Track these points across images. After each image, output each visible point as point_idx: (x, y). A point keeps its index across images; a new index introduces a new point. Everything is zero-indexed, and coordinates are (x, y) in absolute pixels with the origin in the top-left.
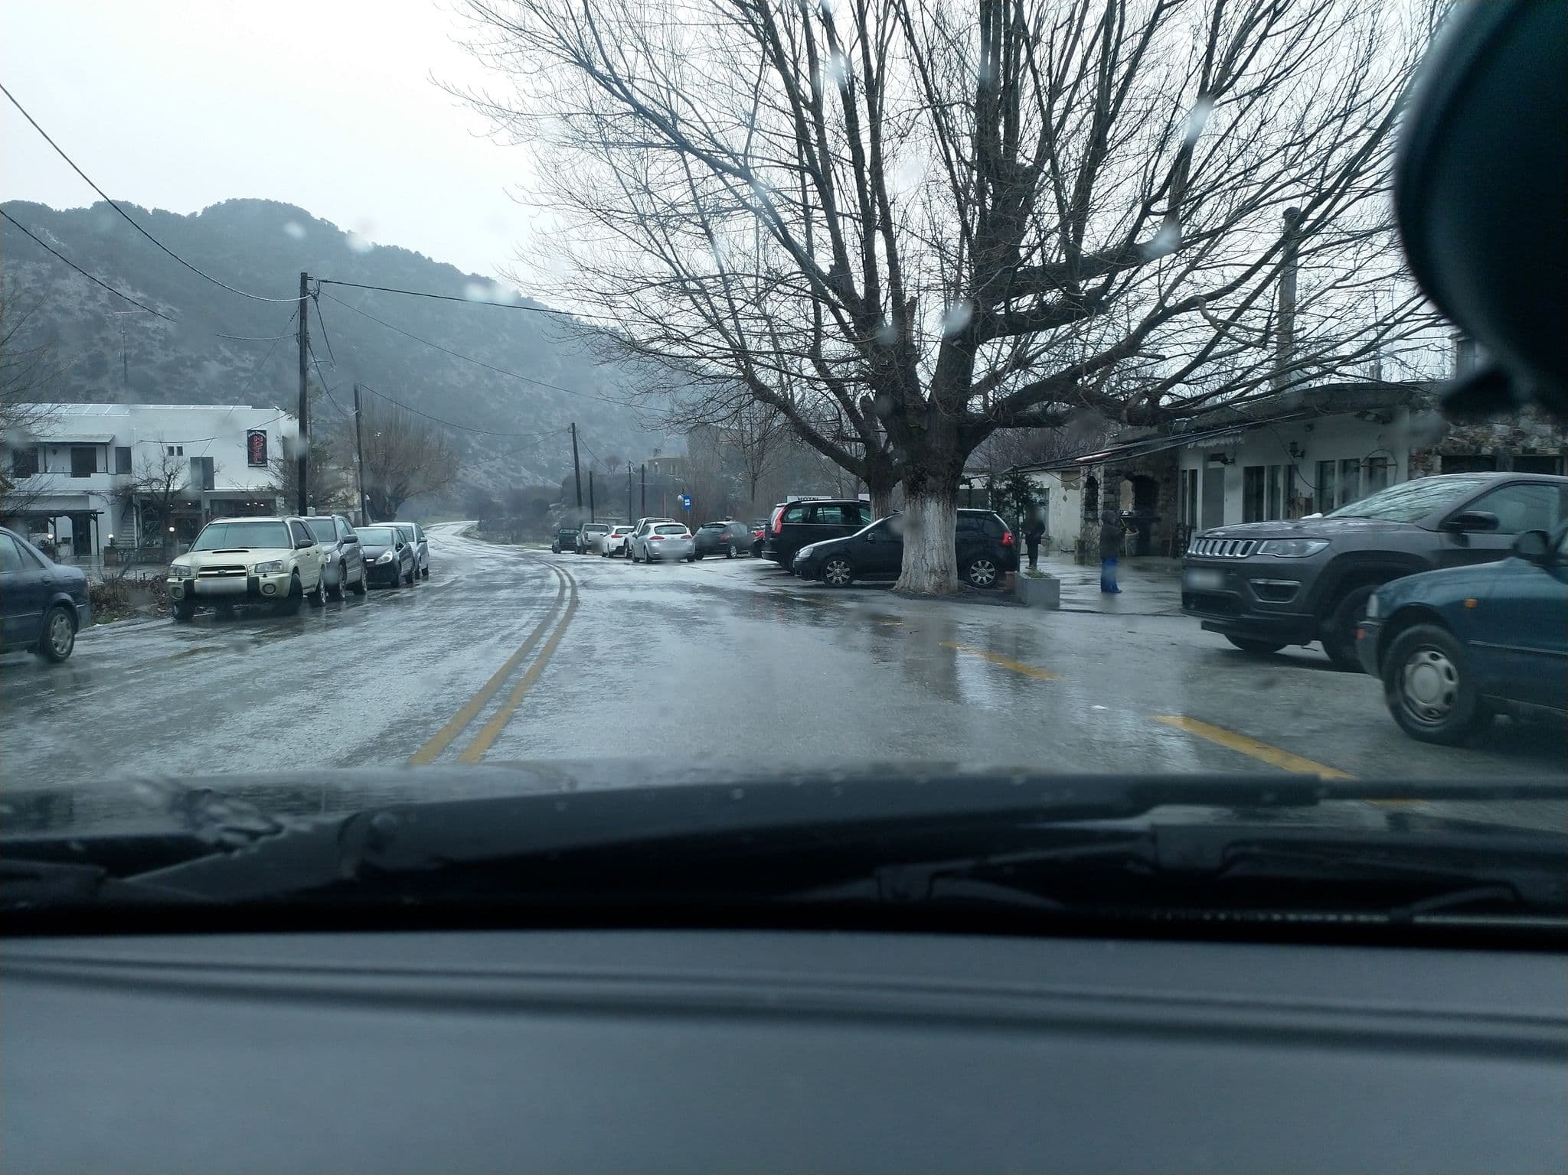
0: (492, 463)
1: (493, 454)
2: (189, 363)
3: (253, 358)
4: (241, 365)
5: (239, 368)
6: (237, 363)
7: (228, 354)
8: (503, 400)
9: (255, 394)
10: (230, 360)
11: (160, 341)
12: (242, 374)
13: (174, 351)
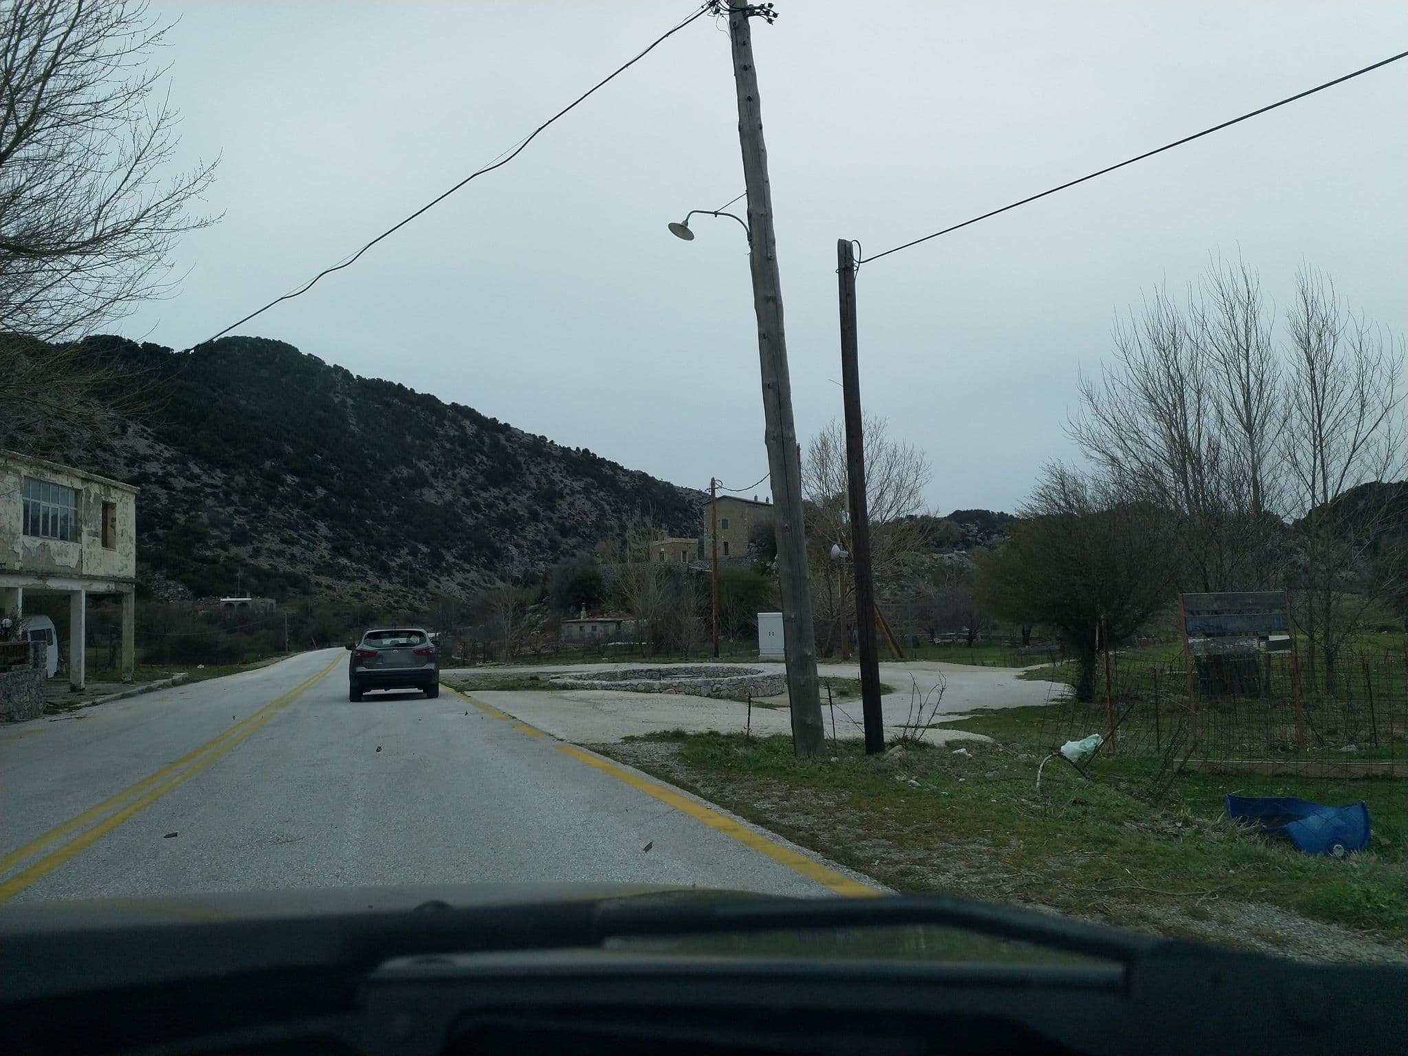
0: (468, 575)
1: (467, 567)
2: (153, 479)
3: (223, 475)
4: (210, 481)
5: (206, 485)
6: (205, 478)
7: (197, 470)
8: (479, 516)
9: (220, 510)
10: (198, 477)
11: (125, 458)
12: (208, 490)
13: (140, 468)
